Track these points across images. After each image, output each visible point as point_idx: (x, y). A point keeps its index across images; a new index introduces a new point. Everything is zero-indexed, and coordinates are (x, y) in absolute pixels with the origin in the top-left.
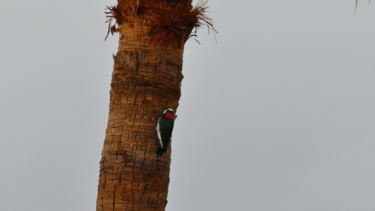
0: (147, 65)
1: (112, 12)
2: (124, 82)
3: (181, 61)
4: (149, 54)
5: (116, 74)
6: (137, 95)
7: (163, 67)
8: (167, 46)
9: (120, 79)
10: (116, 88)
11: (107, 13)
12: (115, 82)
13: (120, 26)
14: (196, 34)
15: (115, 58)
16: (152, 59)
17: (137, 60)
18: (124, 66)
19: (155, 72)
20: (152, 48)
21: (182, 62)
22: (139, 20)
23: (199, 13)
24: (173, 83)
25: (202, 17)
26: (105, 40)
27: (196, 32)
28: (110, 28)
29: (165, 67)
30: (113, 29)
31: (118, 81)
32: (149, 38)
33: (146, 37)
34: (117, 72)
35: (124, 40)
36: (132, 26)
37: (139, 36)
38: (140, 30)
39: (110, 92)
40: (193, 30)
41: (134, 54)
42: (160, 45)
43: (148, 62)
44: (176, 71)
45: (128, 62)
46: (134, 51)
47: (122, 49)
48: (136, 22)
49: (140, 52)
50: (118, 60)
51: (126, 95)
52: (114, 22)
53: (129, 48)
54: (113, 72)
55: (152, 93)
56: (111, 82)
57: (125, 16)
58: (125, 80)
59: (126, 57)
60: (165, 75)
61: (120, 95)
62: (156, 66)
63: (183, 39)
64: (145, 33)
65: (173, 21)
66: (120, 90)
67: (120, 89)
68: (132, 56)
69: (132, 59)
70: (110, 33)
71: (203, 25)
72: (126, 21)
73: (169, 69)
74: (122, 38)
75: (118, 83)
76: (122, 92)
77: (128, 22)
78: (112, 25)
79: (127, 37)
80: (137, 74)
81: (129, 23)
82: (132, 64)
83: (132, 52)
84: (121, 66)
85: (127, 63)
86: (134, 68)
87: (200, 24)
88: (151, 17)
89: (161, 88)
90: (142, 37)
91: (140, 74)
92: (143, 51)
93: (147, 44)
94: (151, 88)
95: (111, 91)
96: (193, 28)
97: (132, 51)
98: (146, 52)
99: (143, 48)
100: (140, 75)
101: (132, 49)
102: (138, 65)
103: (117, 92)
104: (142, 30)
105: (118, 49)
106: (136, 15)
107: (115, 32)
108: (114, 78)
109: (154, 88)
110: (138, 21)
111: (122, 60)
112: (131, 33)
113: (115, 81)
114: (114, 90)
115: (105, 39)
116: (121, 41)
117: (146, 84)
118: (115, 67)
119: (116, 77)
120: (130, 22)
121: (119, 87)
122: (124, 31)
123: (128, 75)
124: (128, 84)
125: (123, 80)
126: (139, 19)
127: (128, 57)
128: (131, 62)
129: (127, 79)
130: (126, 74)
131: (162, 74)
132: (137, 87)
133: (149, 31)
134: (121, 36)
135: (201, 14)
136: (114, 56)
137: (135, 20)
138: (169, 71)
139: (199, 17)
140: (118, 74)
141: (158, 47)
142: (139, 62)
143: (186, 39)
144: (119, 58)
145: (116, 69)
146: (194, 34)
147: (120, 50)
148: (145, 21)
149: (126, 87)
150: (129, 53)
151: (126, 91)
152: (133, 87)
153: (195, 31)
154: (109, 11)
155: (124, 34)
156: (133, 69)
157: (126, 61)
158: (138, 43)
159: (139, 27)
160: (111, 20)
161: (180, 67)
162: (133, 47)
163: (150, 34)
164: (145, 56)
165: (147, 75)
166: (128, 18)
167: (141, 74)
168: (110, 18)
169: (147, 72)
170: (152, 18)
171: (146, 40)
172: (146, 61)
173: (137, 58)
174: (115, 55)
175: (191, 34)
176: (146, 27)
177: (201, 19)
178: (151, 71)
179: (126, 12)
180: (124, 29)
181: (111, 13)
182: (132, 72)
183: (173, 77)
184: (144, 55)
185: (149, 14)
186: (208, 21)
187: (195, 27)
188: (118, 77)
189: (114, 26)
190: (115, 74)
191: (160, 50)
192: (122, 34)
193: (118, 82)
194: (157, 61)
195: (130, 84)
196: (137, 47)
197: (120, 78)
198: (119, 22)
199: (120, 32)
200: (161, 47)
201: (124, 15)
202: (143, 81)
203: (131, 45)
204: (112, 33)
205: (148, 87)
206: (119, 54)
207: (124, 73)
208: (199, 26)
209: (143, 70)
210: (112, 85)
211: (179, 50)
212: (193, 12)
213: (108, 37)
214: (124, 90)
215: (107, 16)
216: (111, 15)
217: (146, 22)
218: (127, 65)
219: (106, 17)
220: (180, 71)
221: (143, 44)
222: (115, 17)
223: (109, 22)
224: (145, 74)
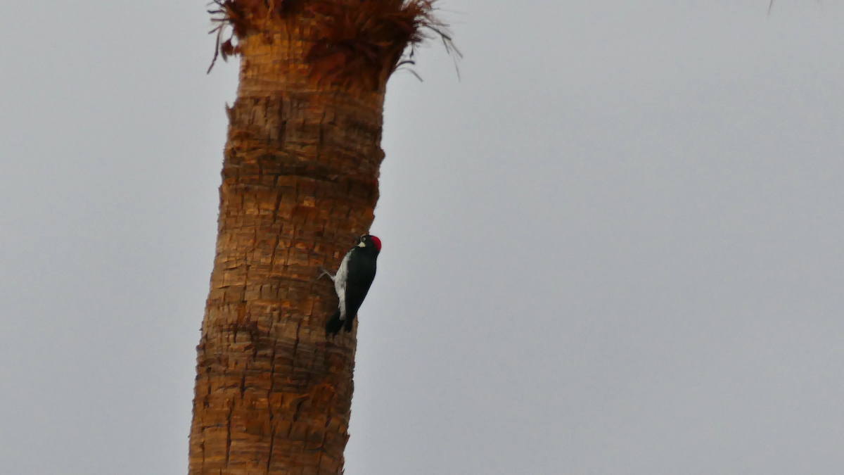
0: (303, 128)
1: (224, 9)
2: (252, 167)
3: (379, 119)
4: (308, 104)
5: (233, 149)
6: (282, 195)
7: (339, 134)
8: (349, 86)
9: (242, 159)
10: (233, 181)
11: (213, 12)
12: (230, 166)
13: (243, 42)
14: (413, 59)
15: (231, 112)
16: (314, 115)
17: (280, 118)
18: (250, 132)
19: (321, 143)
20: (314, 90)
21: (381, 122)
22: (285, 29)
23: (419, 12)
24: (362, 169)
25: (427, 21)
26: (209, 72)
27: (412, 54)
28: (220, 46)
29: (343, 134)
30: (227, 49)
31: (238, 164)
32: (307, 67)
33: (301, 66)
34: (236, 144)
35: (250, 73)
36: (270, 41)
37: (285, 63)
38: (286, 50)
39: (221, 189)
40: (407, 51)
41: (275, 105)
42: (333, 84)
43: (305, 121)
44: (368, 142)
45: (260, 122)
46: (273, 98)
47: (247, 94)
48: (277, 33)
49: (287, 99)
50: (238, 117)
51: (256, 196)
52: (228, 32)
53: (261, 91)
54: (227, 145)
55: (315, 192)
56: (221, 167)
57: (253, 19)
58: (253, 162)
59: (255, 111)
60: (344, 152)
61: (243, 196)
62: (322, 131)
63: (384, 71)
64: (299, 57)
65: (363, 30)
66: (242, 185)
67: (242, 181)
68: (269, 108)
69: (269, 115)
70: (220, 56)
71: (427, 40)
72: (256, 29)
73: (354, 136)
74: (246, 68)
75: (238, 169)
76: (247, 189)
77: (259, 32)
78: (225, 38)
79: (258, 66)
80: (280, 149)
81: (262, 34)
82: (268, 127)
83: (268, 99)
84: (244, 130)
85: (258, 124)
86: (274, 136)
87: (422, 38)
88: (312, 22)
89: (335, 181)
90: (292, 66)
91: (288, 148)
92: (293, 97)
93: (303, 82)
94: (313, 180)
95: (221, 186)
96: (405, 45)
97: (269, 97)
98: (302, 99)
99: (294, 91)
100: (286, 151)
101: (269, 92)
102: (282, 128)
103: (236, 190)
104: (292, 49)
105: (237, 92)
106: (277, 16)
107: (231, 54)
108: (229, 157)
109: (319, 181)
110: (282, 30)
111: (246, 118)
112: (267, 57)
113: (232, 163)
114: (229, 185)
115: (207, 70)
116: (244, 75)
117: (301, 171)
118: (230, 134)
119: (232, 155)
120: (266, 32)
121: (240, 179)
122: (250, 50)
123: (261, 151)
124: (261, 172)
125: (248, 162)
126: (285, 25)
127: (259, 111)
128: (266, 121)
129: (259, 160)
130: (254, 149)
131: (337, 149)
132: (280, 178)
133: (307, 52)
134: (244, 63)
135: (426, 15)
136: (227, 108)
137: (276, 28)
138: (354, 141)
139: (418, 22)
140: (239, 149)
141: (328, 88)
142: (285, 123)
143: (392, 69)
144: (241, 114)
145: (233, 136)
146: (408, 58)
147: (241, 95)
148: (297, 30)
149: (257, 177)
150: (263, 101)
151: (257, 187)
152: (272, 178)
153: (410, 52)
154: (216, 7)
155: (250, 58)
156: (271, 138)
157: (255, 119)
158: (282, 80)
159: (286, 43)
160: (221, 27)
161: (376, 133)
162: (272, 89)
163: (311, 57)
164: (298, 109)
165: (303, 150)
166: (260, 22)
167: (290, 147)
168: (219, 23)
169: (303, 145)
170: (314, 23)
171: (301, 71)
172: (301, 120)
173: (280, 112)
174: (231, 105)
175: (402, 58)
176: (299, 44)
177: (425, 24)
178: (313, 141)
179: (255, 10)
180: (251, 48)
181: (221, 11)
182: (268, 144)
183: (362, 156)
184: (295, 105)
185: (307, 14)
186: (441, 29)
187: (409, 43)
188: (239, 155)
189: (229, 42)
190: (230, 148)
191: (332, 96)
192: (246, 58)
193: (237, 166)
194: (327, 120)
195: (264, 172)
196: (280, 89)
197: (241, 157)
198: (241, 31)
199: (242, 55)
200: (335, 88)
201: (251, 16)
202: (294, 166)
203: (267, 83)
204: (225, 57)
205: (306, 179)
206: (240, 104)
207: (252, 145)
208: (419, 40)
209: (294, 139)
210: (225, 173)
211: (374, 95)
212: (406, 10)
213: (214, 67)
214: (251, 186)
215: (213, 20)
216: (222, 16)
217: (301, 32)
218: (258, 129)
219: (211, 22)
220: (377, 143)
221: (294, 82)
222: (232, 21)
223: (217, 32)
224: (298, 149)
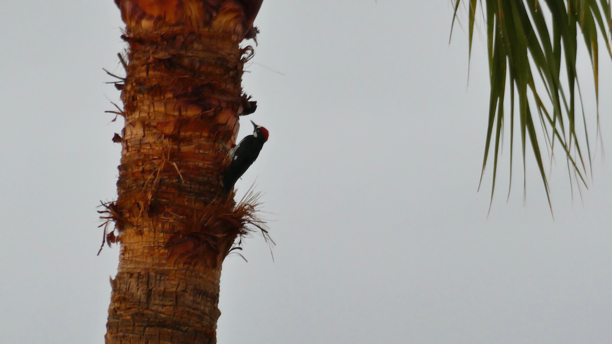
0: (164, 294)
1: (109, 210)
2: (128, 321)
3: (217, 288)
4: (167, 277)
5: (114, 308)
6: (148, 341)
7: (189, 298)
8: (195, 264)
9: (121, 315)
10: (115, 331)
11: (102, 212)
12: (112, 320)
13: (122, 233)
14: (241, 246)
15: (114, 283)
16: (172, 285)
17: (148, 287)
18: (127, 296)
19: (176, 305)
20: (172, 268)
21: (219, 290)
22: (152, 224)
23: (246, 213)
24: (205, 323)
25: (251, 219)
26: (98, 255)
27: (240, 243)
28: (106, 236)
29: (192, 298)
30: (111, 238)
31: (118, 319)
32: (166, 251)
33: (162, 251)
34: (117, 305)
35: (127, 256)
36: (141, 233)
37: (151, 249)
38: (152, 240)
39: (106, 336)
40: (237, 240)
41: (144, 278)
42: (185, 263)
43: (165, 289)
44: (209, 304)
45: (134, 290)
46: (143, 273)
47: (125, 269)
48: (146, 227)
49: (152, 274)
50: (118, 286)
51: (130, 341)
52: (112, 226)
53: (134, 268)
54: (110, 305)
55: (171, 338)
56: (106, 321)
57: (129, 217)
58: (129, 318)
59: (130, 282)
60: (192, 311)
61: (121, 341)
62: (177, 297)
63: (221, 255)
64: (160, 244)
65: (206, 225)
66: (121, 334)
67: (121, 331)
68: (140, 280)
69: (140, 285)
70: (106, 243)
71: (251, 232)
72: (132, 225)
73: (199, 300)
74: (124, 252)
75: (118, 322)
76: (124, 336)
77: (134, 226)
78: (109, 231)
79: (133, 250)
80: (147, 308)
81: (135, 228)
82: (139, 293)
83: (139, 274)
84: (122, 295)
85: (132, 291)
86: (143, 300)
87: (247, 231)
88: (172, 219)
89: (186, 331)
90: (156, 251)
91: (153, 308)
92: (157, 273)
93: (164, 262)
94: (170, 330)
95: (106, 334)
96: (236, 237)
97: (140, 272)
98: (162, 273)
99: (157, 268)
100: (152, 310)
101: (140, 269)
102: (149, 294)
103: (117, 337)
104: (156, 239)
105: (118, 269)
106: (146, 215)
107: (114, 242)
108: (112, 314)
109: (175, 331)
110: (149, 225)
111: (124, 287)
112: (139, 244)
113: (114, 318)
114: (112, 334)
115: (97, 253)
116: (123, 256)
117: (162, 324)
118: (113, 298)
119: (114, 313)
120: (138, 226)
121: (120, 329)
122: (127, 240)
123: (134, 310)
124: (134, 324)
125: (125, 318)
126: (152, 222)
127: (133, 282)
128: (138, 289)
129: (133, 316)
130: (129, 308)
131: (187, 309)
132: (147, 329)
133: (166, 240)
134: (123, 249)
135: (249, 215)
136: (111, 280)
137: (146, 224)
138: (198, 303)
139: (244, 220)
140: (118, 308)
141: (181, 266)
142: (151, 290)
143: (226, 253)
144: (120, 284)
145: (114, 300)
146: (237, 246)
147: (121, 271)
148: (160, 226)
149: (131, 328)
150: (136, 275)
151: (131, 335)
152: (142, 329)
153: (239, 241)
154: (103, 209)
155: (127, 245)
156: (141, 300)
157: (131, 288)
158: (149, 260)
159: (152, 234)
160: (107, 223)
161: (215, 298)
162: (141, 266)
163: (167, 246)
164: (160, 280)
165: (164, 310)
166: (134, 220)
167: (154, 308)
168: (106, 220)
169: (164, 306)
170: (171, 220)
171: (162, 254)
172: (162, 289)
173: (148, 283)
174: (114, 278)
175: (233, 246)
176: (161, 235)
177: (249, 222)
178: (170, 303)
179: (130, 211)
180: (127, 237)
181: (107, 212)
182: (139, 305)
183: (205, 314)
184: (158, 278)
185: (166, 214)
186: (261, 225)
187: (239, 235)
188: (118, 313)
189: (112, 233)
190: (112, 308)
191: (184, 271)
192: (124, 245)
193: (117, 320)
194: (180, 289)
195: (136, 324)
196: (147, 266)
197: (120, 314)
198: (120, 226)
199: (122, 243)
200: (186, 266)
201: (128, 215)
202: (158, 320)
203: (139, 263)
204: (109, 244)
205: (165, 329)
206: (119, 277)
207: (128, 306)
208: (245, 233)
209: (157, 302)
210: (109, 325)
211: (213, 271)
212: (236, 212)
213: (102, 250)
214: (127, 334)
215: (101, 218)
216: (107, 215)
217: (163, 227)
218: (132, 295)
219: (100, 219)
220: (215, 304)
221: (158, 262)
222: (114, 218)
223: (104, 226)
224: (160, 309)
